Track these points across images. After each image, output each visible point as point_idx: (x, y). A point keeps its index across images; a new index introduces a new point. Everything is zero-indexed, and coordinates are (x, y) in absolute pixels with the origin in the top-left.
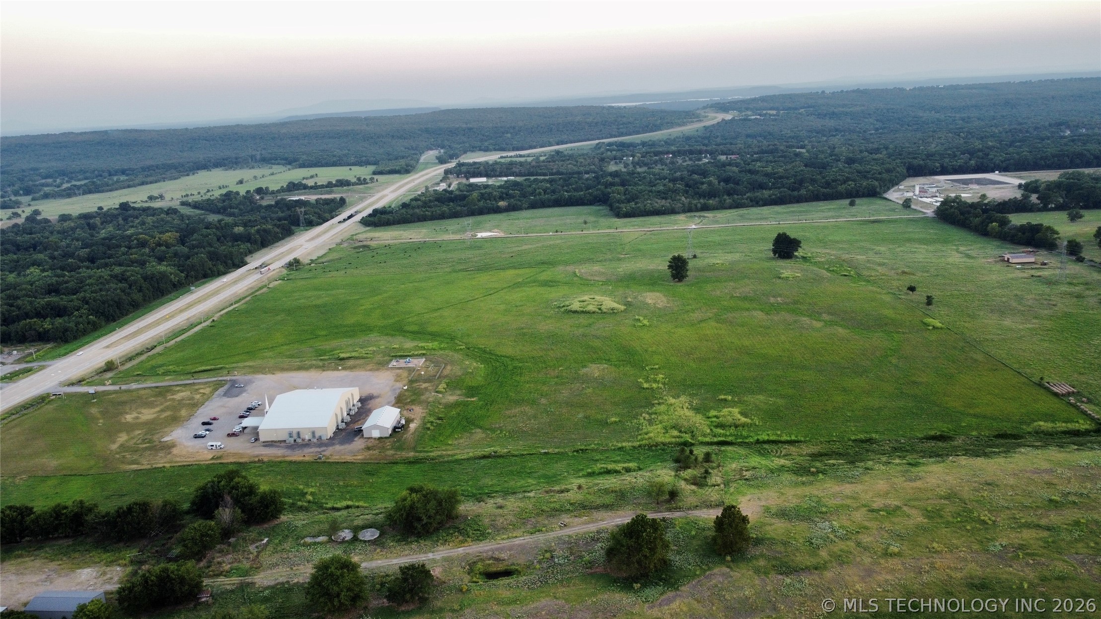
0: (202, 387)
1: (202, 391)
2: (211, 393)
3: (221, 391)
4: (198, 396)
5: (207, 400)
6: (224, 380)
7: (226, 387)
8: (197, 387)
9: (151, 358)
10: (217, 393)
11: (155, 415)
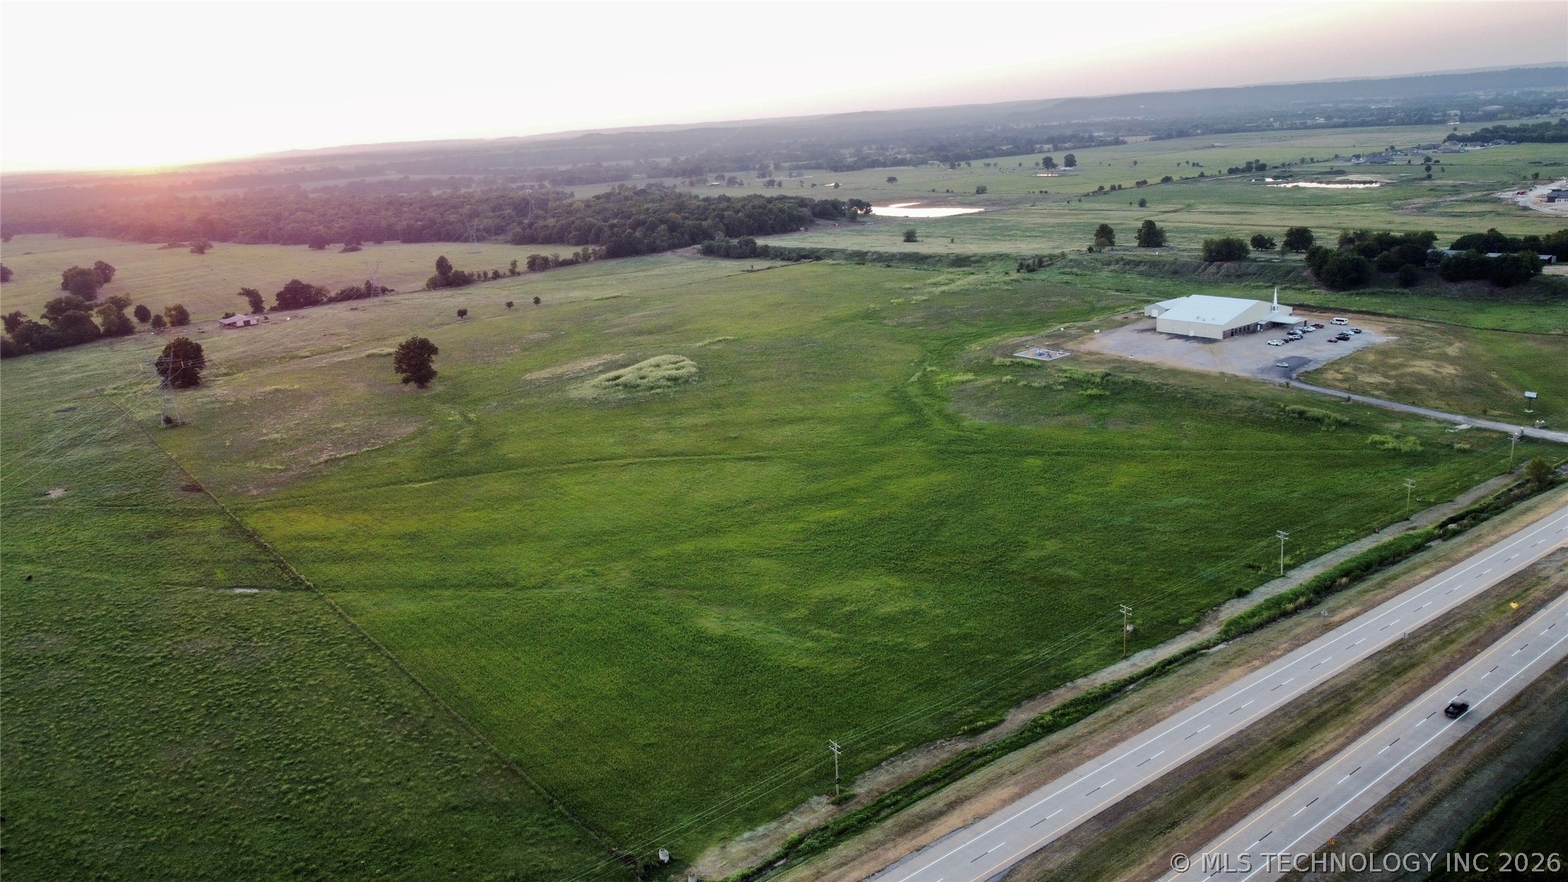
0: (1337, 383)
1: (1340, 376)
2: (1326, 369)
3: (1311, 368)
4: (1347, 370)
5: (1335, 363)
6: (1300, 381)
7: (1302, 370)
8: (1346, 385)
9: (1446, 493)
10: (1318, 366)
11: (1411, 363)
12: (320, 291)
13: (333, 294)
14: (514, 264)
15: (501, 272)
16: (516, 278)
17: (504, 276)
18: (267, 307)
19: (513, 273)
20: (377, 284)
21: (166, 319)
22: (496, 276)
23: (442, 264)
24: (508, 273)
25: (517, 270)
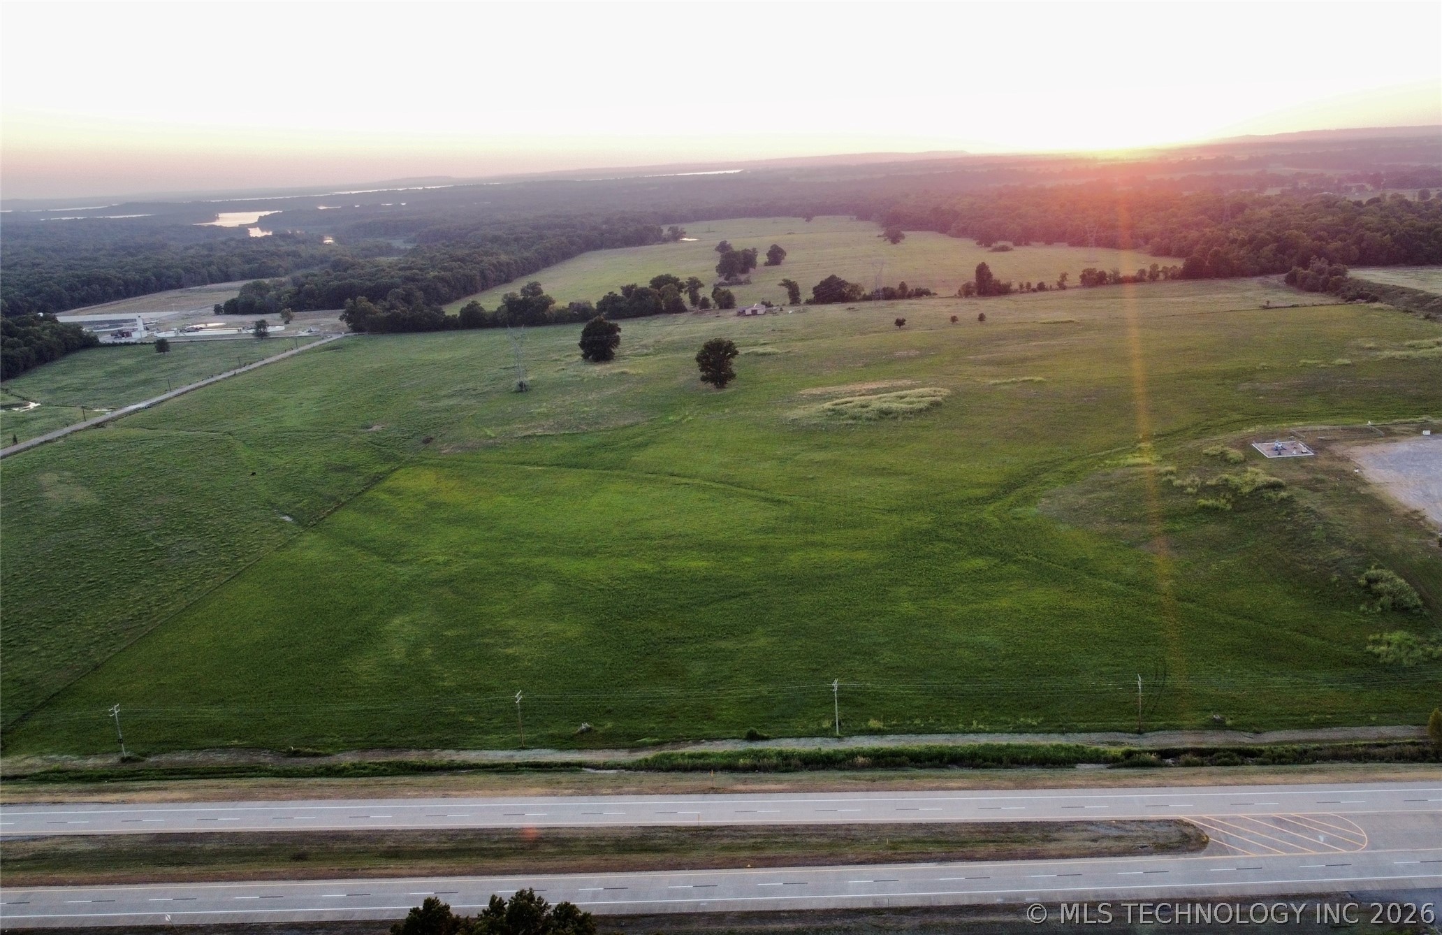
12: (855, 288)
13: (867, 292)
14: (1064, 276)
15: (1047, 285)
16: (1062, 293)
17: (1051, 289)
18: (803, 298)
19: (1062, 286)
20: (911, 287)
21: (712, 301)
22: (1041, 287)
23: (982, 271)
24: (1055, 286)
25: (1066, 283)
